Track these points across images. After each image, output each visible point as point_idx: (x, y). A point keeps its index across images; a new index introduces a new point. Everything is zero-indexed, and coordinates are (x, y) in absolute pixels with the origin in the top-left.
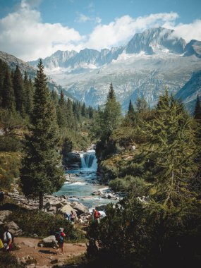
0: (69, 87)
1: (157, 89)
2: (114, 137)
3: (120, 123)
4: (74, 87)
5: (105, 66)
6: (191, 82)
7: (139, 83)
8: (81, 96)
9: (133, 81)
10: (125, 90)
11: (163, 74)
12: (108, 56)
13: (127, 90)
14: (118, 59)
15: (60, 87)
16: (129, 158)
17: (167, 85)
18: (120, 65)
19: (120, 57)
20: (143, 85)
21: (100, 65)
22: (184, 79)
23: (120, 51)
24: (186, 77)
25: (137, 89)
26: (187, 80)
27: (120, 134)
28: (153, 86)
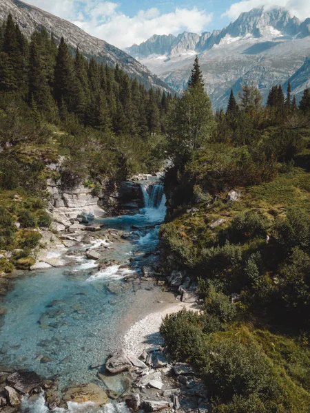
0: (165, 77)
1: (263, 78)
2: (194, 167)
3: (208, 137)
4: (170, 76)
5: (205, 52)
6: (302, 69)
7: (243, 71)
8: (178, 87)
9: (237, 69)
10: (226, 79)
11: (271, 60)
12: (209, 40)
13: (229, 80)
14: (220, 43)
15: (155, 76)
16: (221, 221)
17: (275, 73)
18: (222, 50)
19: (222, 42)
20: (247, 73)
21: (199, 52)
22: (294, 66)
23: (223, 34)
24: (297, 64)
25: (241, 78)
26: (299, 67)
27: (205, 161)
28: (258, 75)
